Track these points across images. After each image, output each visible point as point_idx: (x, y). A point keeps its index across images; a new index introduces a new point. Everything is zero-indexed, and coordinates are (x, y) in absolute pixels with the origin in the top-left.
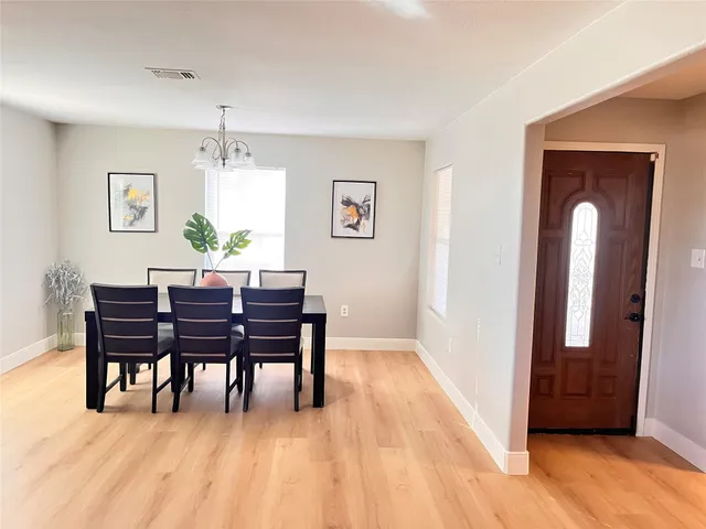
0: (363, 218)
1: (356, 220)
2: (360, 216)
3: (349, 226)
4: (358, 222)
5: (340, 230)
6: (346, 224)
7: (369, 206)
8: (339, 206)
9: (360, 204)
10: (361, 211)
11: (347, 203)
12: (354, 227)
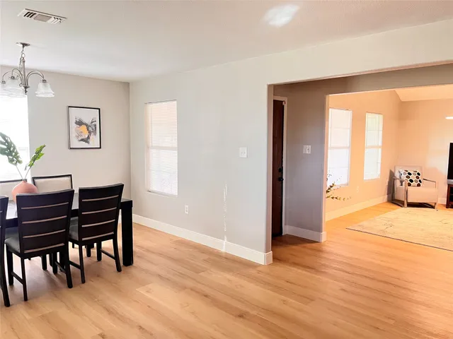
0: (92, 134)
1: (87, 136)
2: (90, 132)
3: (82, 140)
4: (88, 138)
5: (76, 143)
6: (80, 138)
7: (95, 125)
8: (73, 126)
9: (89, 124)
10: (90, 129)
11: (80, 123)
12: (86, 140)
